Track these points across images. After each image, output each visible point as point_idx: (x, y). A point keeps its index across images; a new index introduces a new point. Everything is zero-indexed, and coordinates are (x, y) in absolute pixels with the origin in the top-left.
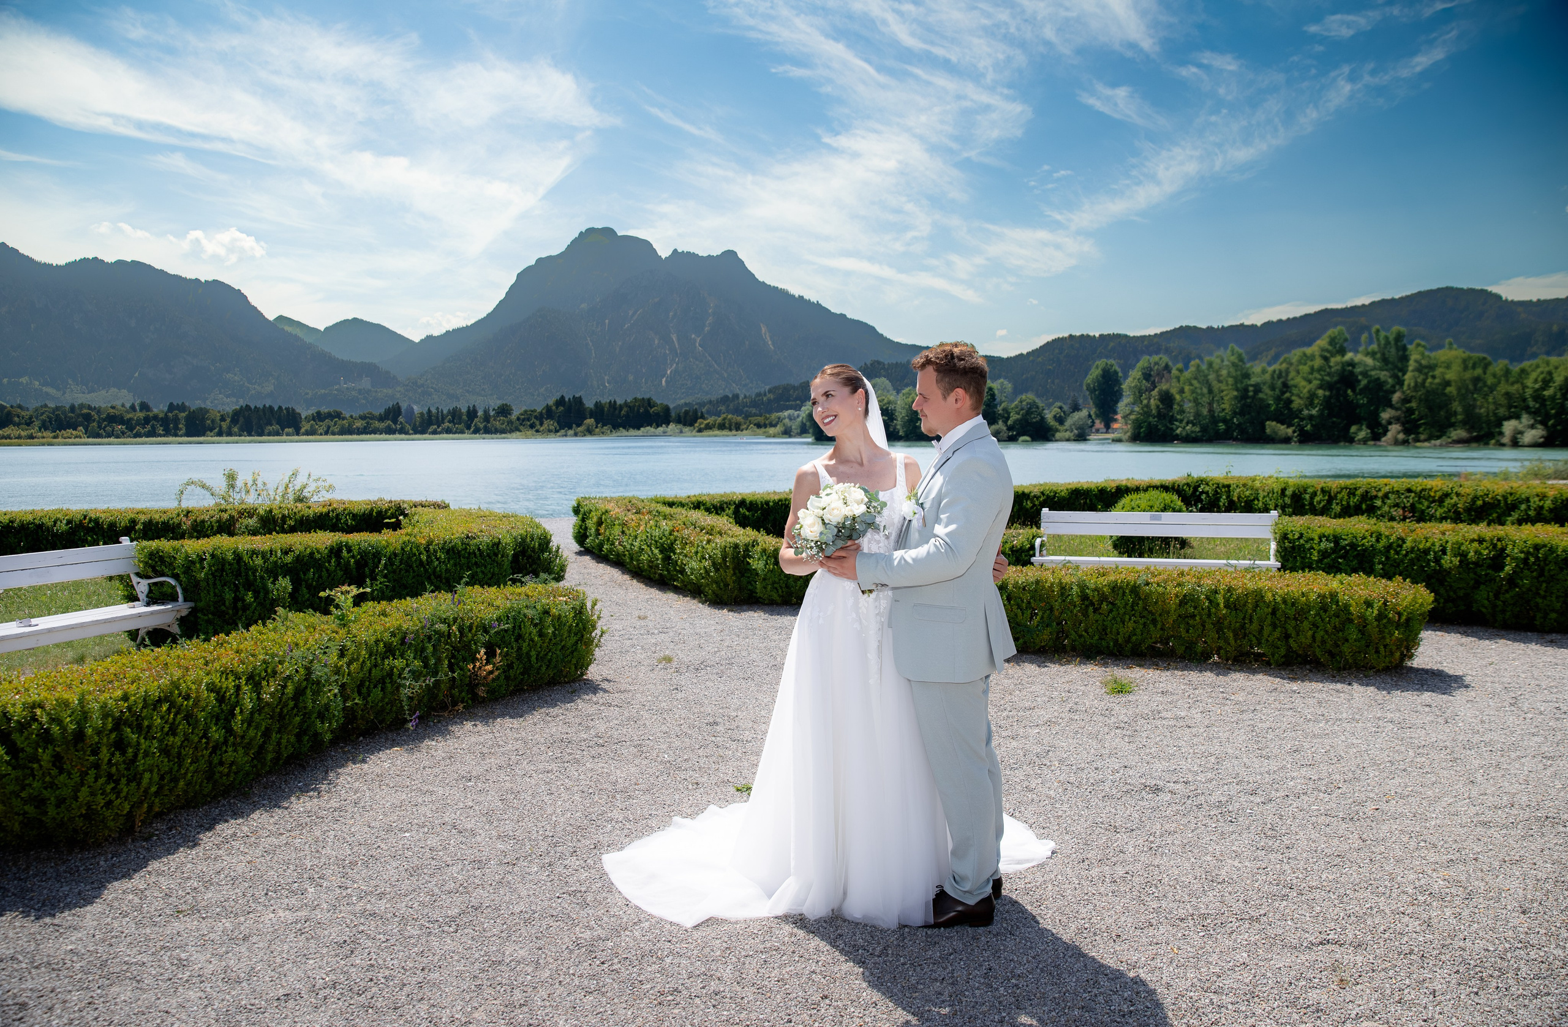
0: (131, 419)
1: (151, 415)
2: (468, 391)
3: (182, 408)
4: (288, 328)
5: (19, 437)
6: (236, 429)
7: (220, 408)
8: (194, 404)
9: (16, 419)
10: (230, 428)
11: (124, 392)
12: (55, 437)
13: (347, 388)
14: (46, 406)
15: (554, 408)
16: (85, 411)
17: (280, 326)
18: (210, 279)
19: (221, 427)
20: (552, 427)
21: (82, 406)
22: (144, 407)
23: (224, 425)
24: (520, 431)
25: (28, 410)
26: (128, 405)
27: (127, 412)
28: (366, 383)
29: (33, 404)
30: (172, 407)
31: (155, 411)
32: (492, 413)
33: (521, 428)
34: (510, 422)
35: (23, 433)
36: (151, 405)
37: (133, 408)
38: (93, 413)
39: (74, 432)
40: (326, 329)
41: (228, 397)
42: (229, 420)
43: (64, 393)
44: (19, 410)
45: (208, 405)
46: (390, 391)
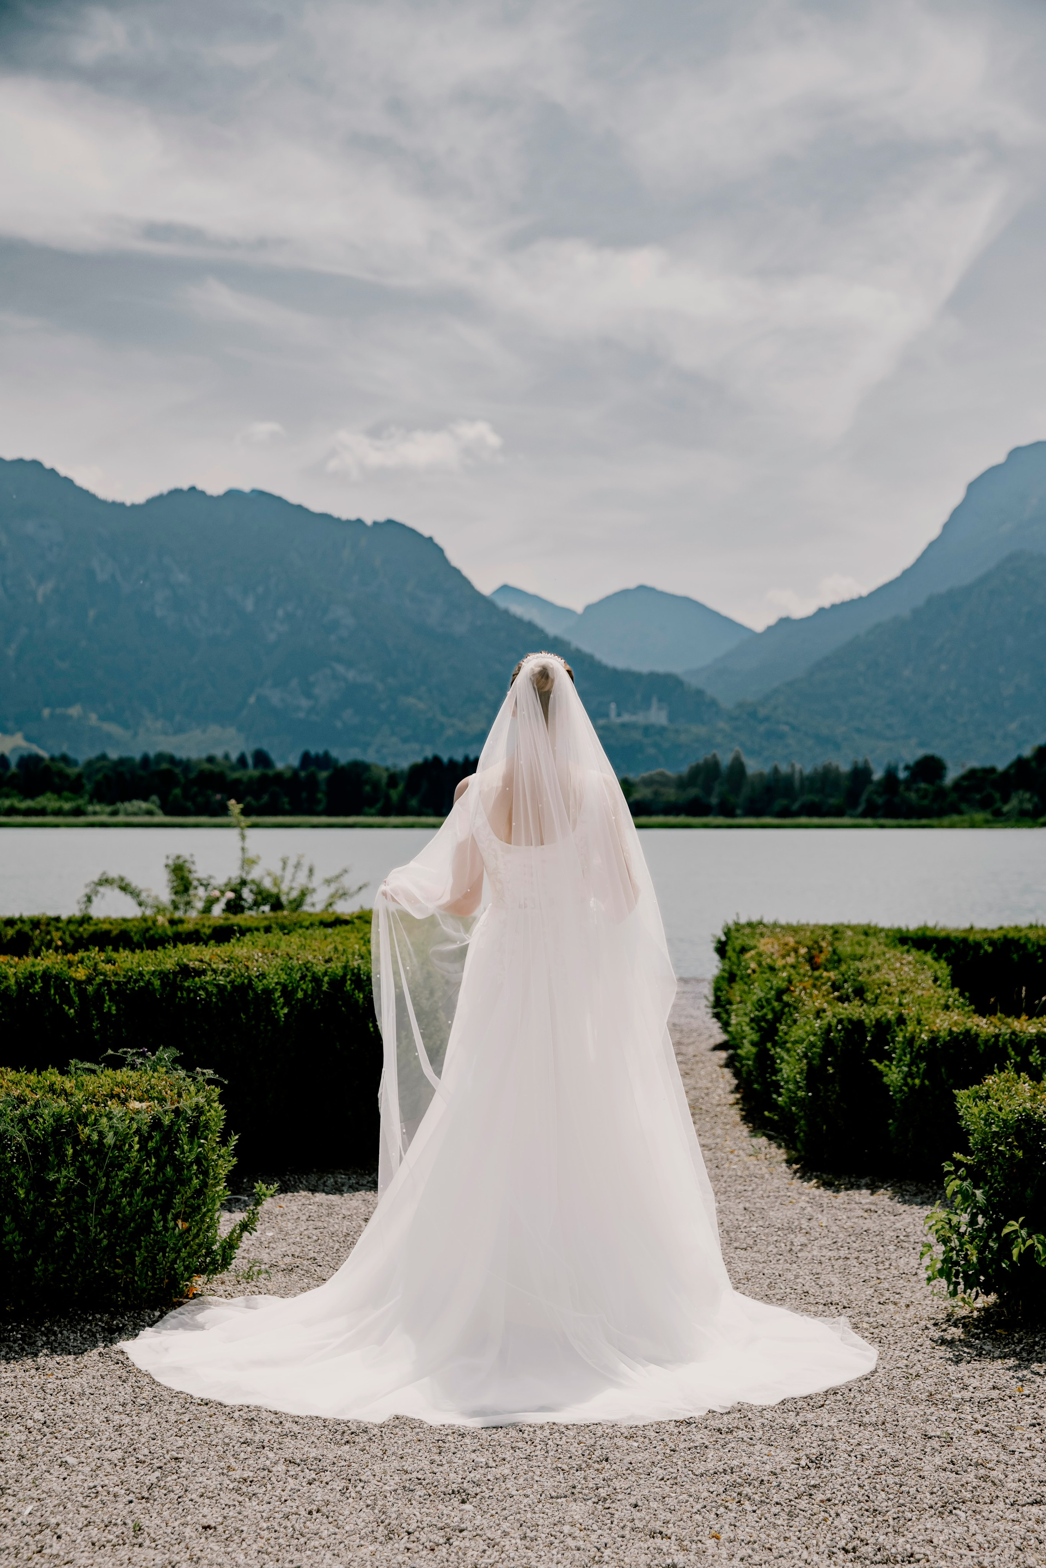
0: (238, 781)
1: (270, 773)
2: (858, 731)
3: (324, 761)
4: (517, 609)
5: (58, 812)
6: (414, 803)
7: (389, 763)
8: (343, 755)
9: (57, 780)
10: (403, 799)
11: (231, 731)
12: (115, 813)
13: (624, 726)
14: (103, 757)
15: (1033, 764)
16: (164, 766)
17: (502, 603)
18: (381, 518)
19: (388, 798)
20: (1028, 806)
21: (160, 757)
22: (262, 758)
23: (395, 794)
24: (960, 813)
25: (75, 763)
26: (234, 756)
27: (233, 768)
28: (657, 716)
29: (84, 754)
30: (306, 759)
31: (280, 766)
32: (902, 775)
33: (964, 806)
34: (941, 793)
35: (67, 806)
36: (273, 756)
37: (242, 760)
38: (177, 771)
39: (144, 805)
40: (589, 608)
41: (405, 740)
42: (401, 787)
43: (136, 734)
44: (62, 765)
45: (370, 757)
46: (701, 730)
